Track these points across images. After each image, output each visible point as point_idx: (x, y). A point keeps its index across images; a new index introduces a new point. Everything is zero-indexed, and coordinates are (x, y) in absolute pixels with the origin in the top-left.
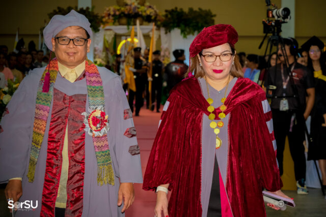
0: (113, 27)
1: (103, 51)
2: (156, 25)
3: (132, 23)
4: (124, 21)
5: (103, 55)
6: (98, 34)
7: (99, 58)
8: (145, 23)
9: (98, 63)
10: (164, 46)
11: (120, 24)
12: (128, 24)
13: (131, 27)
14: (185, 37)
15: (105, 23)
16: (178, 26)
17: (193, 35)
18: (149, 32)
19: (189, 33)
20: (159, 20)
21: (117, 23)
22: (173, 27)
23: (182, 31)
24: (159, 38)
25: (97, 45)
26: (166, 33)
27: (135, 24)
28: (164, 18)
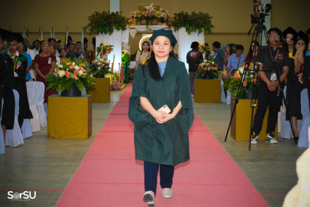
0: (136, 27)
1: (129, 44)
2: (167, 24)
3: (150, 24)
4: (144, 22)
5: (128, 47)
6: (124, 32)
7: (126, 49)
8: (159, 23)
9: (125, 53)
11: (141, 25)
12: (147, 24)
13: (149, 26)
14: (189, 33)
15: (130, 24)
16: (184, 26)
17: (195, 32)
19: (192, 31)
20: (170, 21)
21: (138, 24)
22: (180, 26)
23: (187, 30)
25: (124, 40)
26: (175, 31)
27: (152, 25)
28: (173, 19)
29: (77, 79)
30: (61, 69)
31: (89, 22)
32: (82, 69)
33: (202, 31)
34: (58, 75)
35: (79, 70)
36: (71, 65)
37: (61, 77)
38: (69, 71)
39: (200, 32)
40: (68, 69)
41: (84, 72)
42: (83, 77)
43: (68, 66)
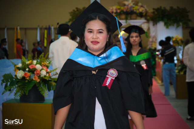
2: (146, 19)
3: (129, 18)
4: (123, 16)
8: (138, 18)
10: (152, 34)
11: (120, 19)
12: (126, 19)
13: (128, 21)
14: (167, 27)
16: (162, 20)
17: (173, 26)
18: (141, 25)
19: (170, 25)
20: (149, 16)
22: (159, 21)
23: (165, 24)
24: (149, 29)
26: (154, 25)
27: (131, 19)
28: (152, 14)
29: (38, 80)
30: (19, 69)
31: (70, 17)
32: (45, 68)
33: (180, 25)
34: (16, 76)
35: (41, 70)
36: (31, 64)
37: (19, 78)
38: (29, 71)
39: (178, 26)
40: (27, 69)
41: (47, 73)
42: (46, 78)
43: (28, 65)
